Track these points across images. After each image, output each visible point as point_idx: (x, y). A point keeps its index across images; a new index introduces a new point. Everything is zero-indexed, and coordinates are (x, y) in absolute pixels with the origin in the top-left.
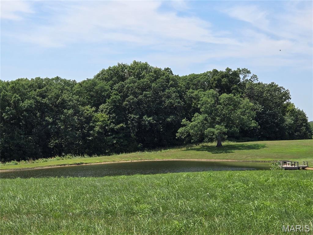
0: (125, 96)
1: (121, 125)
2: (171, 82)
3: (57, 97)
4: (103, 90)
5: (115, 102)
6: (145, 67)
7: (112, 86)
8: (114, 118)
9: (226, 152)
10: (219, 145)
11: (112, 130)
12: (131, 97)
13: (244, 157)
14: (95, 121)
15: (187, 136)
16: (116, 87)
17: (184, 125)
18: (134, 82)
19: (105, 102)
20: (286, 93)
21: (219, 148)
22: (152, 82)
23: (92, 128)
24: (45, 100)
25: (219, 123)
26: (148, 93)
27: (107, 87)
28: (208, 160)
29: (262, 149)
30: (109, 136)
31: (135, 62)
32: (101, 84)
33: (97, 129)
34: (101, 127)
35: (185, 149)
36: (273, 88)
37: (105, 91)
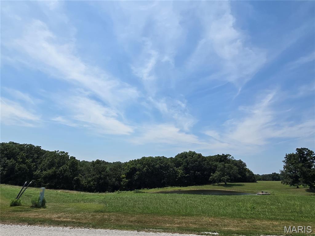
0: (188, 164)
1: (188, 175)
2: (204, 159)
3: (166, 164)
4: (180, 161)
5: (185, 166)
6: (194, 153)
7: (183, 160)
8: (185, 172)
9: (231, 187)
10: (226, 184)
11: (184, 177)
12: (191, 164)
13: (239, 189)
14: (178, 173)
15: (213, 180)
16: (184, 160)
17: (212, 176)
18: (192, 159)
19: (181, 166)
20: (244, 164)
21: (226, 185)
22: (198, 158)
23: (177, 176)
24: (162, 165)
25: (226, 175)
26: (197, 163)
27: (181, 160)
28: (225, 190)
29: (244, 186)
30: (183, 179)
31: (190, 151)
32: (179, 159)
33: (179, 176)
34: (181, 176)
35: (212, 185)
36: (240, 162)
37: (181, 161)
